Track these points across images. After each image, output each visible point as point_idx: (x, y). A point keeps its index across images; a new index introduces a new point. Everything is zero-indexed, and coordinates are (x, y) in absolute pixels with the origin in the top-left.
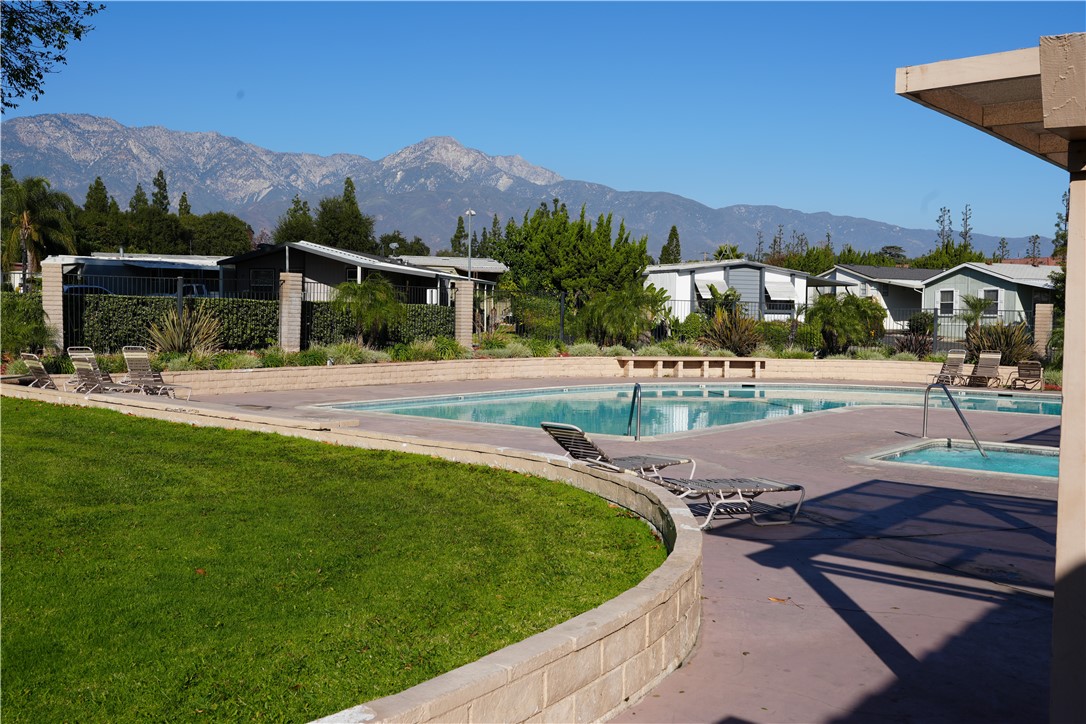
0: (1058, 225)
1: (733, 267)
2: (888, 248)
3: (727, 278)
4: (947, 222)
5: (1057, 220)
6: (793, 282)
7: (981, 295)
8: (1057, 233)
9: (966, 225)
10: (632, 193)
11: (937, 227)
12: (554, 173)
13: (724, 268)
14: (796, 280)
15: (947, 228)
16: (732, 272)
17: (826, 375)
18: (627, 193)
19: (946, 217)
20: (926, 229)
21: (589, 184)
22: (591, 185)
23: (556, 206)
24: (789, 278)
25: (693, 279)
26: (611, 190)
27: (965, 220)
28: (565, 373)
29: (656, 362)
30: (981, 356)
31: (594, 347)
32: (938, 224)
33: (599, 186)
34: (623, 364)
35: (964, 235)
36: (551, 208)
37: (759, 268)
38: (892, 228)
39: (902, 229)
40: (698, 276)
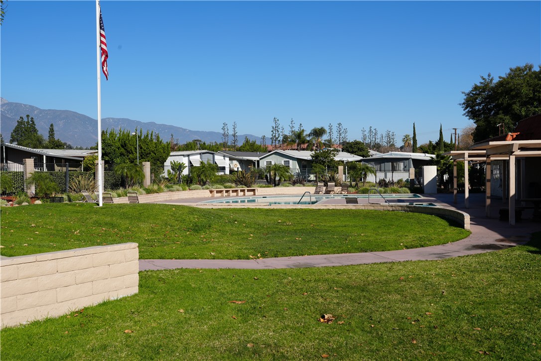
0: (272, 131)
1: (203, 153)
2: (195, 140)
3: (201, 158)
4: (226, 129)
5: (272, 129)
6: (224, 159)
7: (283, 163)
8: (272, 135)
9: (235, 131)
11: (222, 132)
13: (200, 154)
15: (226, 133)
16: (203, 155)
17: (278, 193)
18: (47, 110)
19: (226, 127)
20: (216, 132)
22: (25, 105)
24: (223, 158)
25: (189, 159)
26: (37, 108)
27: (234, 129)
29: (223, 191)
30: (329, 184)
31: (200, 187)
32: (222, 130)
33: (30, 106)
34: (211, 192)
35: (234, 135)
37: (213, 154)
38: (185, 130)
39: (190, 131)
40: (191, 157)
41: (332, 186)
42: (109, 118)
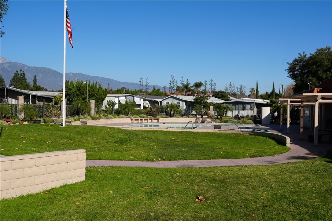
0: (170, 84)
1: (128, 96)
2: (123, 88)
3: (126, 99)
4: (142, 82)
7: (176, 103)
9: (147, 83)
10: (34, 67)
11: (139, 83)
12: (5, 59)
13: (126, 96)
14: (141, 99)
18: (32, 67)
19: (142, 80)
21: (19, 63)
23: (21, 72)
26: (27, 66)
27: (147, 81)
28: (120, 122)
29: (139, 119)
33: (22, 64)
34: (132, 119)
35: (147, 85)
36: (19, 72)
37: (133, 96)
40: (120, 98)
41: (205, 118)
42: (70, 73)
